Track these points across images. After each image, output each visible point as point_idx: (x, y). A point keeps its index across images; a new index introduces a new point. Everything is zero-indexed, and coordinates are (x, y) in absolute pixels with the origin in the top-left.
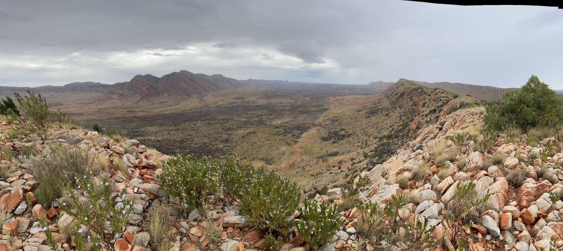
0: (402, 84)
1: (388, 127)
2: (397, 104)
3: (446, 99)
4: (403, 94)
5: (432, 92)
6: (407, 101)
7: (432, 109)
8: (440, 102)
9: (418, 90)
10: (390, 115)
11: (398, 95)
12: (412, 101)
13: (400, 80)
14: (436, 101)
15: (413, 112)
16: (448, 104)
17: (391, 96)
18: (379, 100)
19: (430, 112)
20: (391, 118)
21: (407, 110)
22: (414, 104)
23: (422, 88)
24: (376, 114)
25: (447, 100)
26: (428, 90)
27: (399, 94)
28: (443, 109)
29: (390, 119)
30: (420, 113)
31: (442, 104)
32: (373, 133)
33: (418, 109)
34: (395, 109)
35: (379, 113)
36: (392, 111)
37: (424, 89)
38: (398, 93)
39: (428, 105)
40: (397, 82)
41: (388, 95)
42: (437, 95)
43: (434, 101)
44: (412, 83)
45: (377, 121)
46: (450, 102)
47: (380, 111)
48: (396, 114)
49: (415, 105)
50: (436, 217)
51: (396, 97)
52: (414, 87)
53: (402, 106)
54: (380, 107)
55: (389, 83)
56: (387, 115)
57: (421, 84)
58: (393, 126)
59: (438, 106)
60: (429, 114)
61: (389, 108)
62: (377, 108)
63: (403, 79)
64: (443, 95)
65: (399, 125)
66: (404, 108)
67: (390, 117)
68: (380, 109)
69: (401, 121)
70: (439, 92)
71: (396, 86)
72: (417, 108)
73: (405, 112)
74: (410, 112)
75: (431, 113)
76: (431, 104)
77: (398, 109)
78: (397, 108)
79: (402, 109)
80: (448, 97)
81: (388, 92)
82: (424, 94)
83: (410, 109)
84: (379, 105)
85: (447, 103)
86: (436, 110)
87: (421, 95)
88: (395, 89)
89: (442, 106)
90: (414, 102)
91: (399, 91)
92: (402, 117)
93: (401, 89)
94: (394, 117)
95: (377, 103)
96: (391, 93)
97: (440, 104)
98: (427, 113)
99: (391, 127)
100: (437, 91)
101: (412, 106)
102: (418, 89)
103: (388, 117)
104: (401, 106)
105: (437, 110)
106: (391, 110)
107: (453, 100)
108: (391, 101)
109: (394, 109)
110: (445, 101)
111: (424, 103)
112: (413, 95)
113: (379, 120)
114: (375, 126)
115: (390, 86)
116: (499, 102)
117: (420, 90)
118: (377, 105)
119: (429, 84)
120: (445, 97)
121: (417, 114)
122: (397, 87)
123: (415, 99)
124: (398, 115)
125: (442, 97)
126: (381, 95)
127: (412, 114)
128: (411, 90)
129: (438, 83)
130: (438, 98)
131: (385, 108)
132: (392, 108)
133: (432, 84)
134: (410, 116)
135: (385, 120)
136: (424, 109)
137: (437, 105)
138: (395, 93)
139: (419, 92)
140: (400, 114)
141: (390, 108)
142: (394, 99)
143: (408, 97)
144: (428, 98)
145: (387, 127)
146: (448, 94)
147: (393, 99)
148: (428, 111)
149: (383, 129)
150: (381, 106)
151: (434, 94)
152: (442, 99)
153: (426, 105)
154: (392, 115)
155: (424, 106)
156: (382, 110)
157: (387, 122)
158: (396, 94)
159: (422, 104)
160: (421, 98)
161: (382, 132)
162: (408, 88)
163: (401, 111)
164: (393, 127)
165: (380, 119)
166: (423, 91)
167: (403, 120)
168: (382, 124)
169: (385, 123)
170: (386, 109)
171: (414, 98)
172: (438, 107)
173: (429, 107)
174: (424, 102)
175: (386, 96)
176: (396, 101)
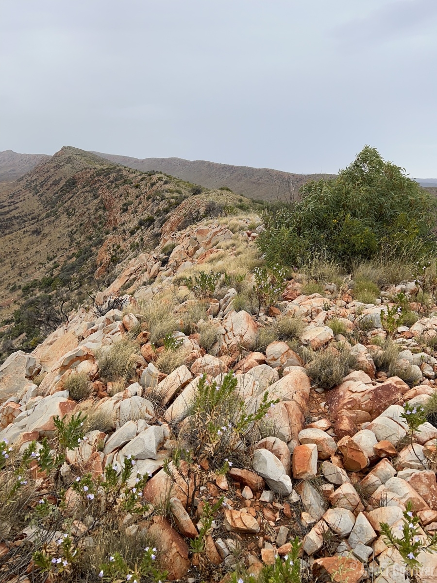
0: (69, 160)
1: (44, 260)
2: (60, 206)
3: (176, 195)
4: (72, 183)
5: (142, 179)
6: (85, 199)
7: (145, 217)
8: (162, 203)
9: (109, 174)
10: (46, 230)
11: (61, 186)
12: (96, 198)
13: (64, 149)
14: (154, 200)
15: (100, 223)
16: (181, 206)
17: (42, 187)
18: (11, 197)
19: (141, 223)
20: (48, 238)
21: (86, 220)
22: (102, 206)
23: (120, 170)
24: (7, 231)
25: (177, 198)
26: (133, 175)
27: (63, 183)
28: (169, 217)
29: (45, 242)
30: (118, 226)
31: (166, 206)
32: (6, 276)
33: (111, 218)
34: (57, 218)
35: (16, 227)
36: (49, 223)
37: (124, 173)
38: (61, 179)
39: (135, 208)
40: (56, 155)
41: (33, 185)
42: (155, 187)
43: (148, 199)
44: (93, 157)
45: (13, 248)
46: (184, 202)
47: (19, 223)
48: (60, 229)
49: (105, 209)
50: (152, 456)
51: (56, 188)
52: (99, 167)
53: (74, 209)
54: (15, 213)
55: (35, 156)
56: (37, 232)
57: (116, 162)
58: (55, 257)
59: (158, 211)
60: (138, 229)
61: (39, 215)
62: (8, 216)
63: (70, 148)
64: (167, 186)
65: (70, 254)
66: (77, 214)
67: (45, 235)
68: (18, 218)
69: (74, 244)
70: (160, 179)
71: (54, 164)
72: (110, 215)
73: (81, 225)
74: (93, 223)
75: (143, 227)
76: (140, 206)
77: (64, 217)
78: (60, 216)
79: (74, 218)
80: (179, 192)
81: (35, 177)
82: (125, 182)
83: (93, 217)
84: (12, 207)
85: (177, 204)
86: (154, 221)
87: (117, 186)
88: (52, 170)
89: (166, 211)
90: (102, 202)
91: (61, 175)
92: (75, 236)
93: (67, 171)
94: (55, 236)
95: (5, 204)
96: (42, 179)
97: (162, 206)
98: (132, 227)
99: (51, 260)
100: (155, 178)
101: (96, 210)
102: (108, 172)
103: (40, 237)
104: (71, 210)
105: (157, 219)
106: (45, 221)
107: (190, 199)
108: (43, 198)
109: (53, 218)
110: (173, 201)
111: (125, 205)
112: (97, 185)
113: (17, 246)
114: (7, 261)
115: (38, 163)
116: (292, 205)
117: (114, 174)
118: (6, 209)
119: (136, 161)
120: (172, 192)
121: (111, 228)
122: (57, 167)
123: (104, 194)
124: (65, 232)
125: (166, 192)
126: (14, 185)
127: (99, 229)
128: (91, 173)
129: (156, 160)
130: (157, 193)
131: (30, 214)
132: (48, 216)
133: (142, 161)
134: (94, 234)
135: (32, 243)
136: (126, 217)
137: (156, 209)
138: (53, 179)
139: (111, 179)
140: (70, 229)
141: (44, 215)
142: (51, 195)
143: (88, 188)
144: (133, 192)
145: (41, 261)
146: (178, 186)
147: (50, 194)
148: (136, 223)
149: (29, 265)
150: (20, 210)
151: (149, 184)
152: (167, 195)
153: (131, 208)
154: (49, 233)
155: (125, 210)
156: (22, 219)
157: (38, 249)
158: (56, 183)
159: (120, 205)
160: (119, 193)
161: (29, 272)
162: (86, 169)
163: (70, 222)
164: (55, 260)
165: (20, 242)
166: (122, 177)
167: (78, 243)
168: (27, 255)
169: (35, 250)
170: (33, 219)
171: (100, 192)
172: (158, 213)
173: (136, 212)
174: (125, 202)
175: (28, 187)
176: (56, 199)
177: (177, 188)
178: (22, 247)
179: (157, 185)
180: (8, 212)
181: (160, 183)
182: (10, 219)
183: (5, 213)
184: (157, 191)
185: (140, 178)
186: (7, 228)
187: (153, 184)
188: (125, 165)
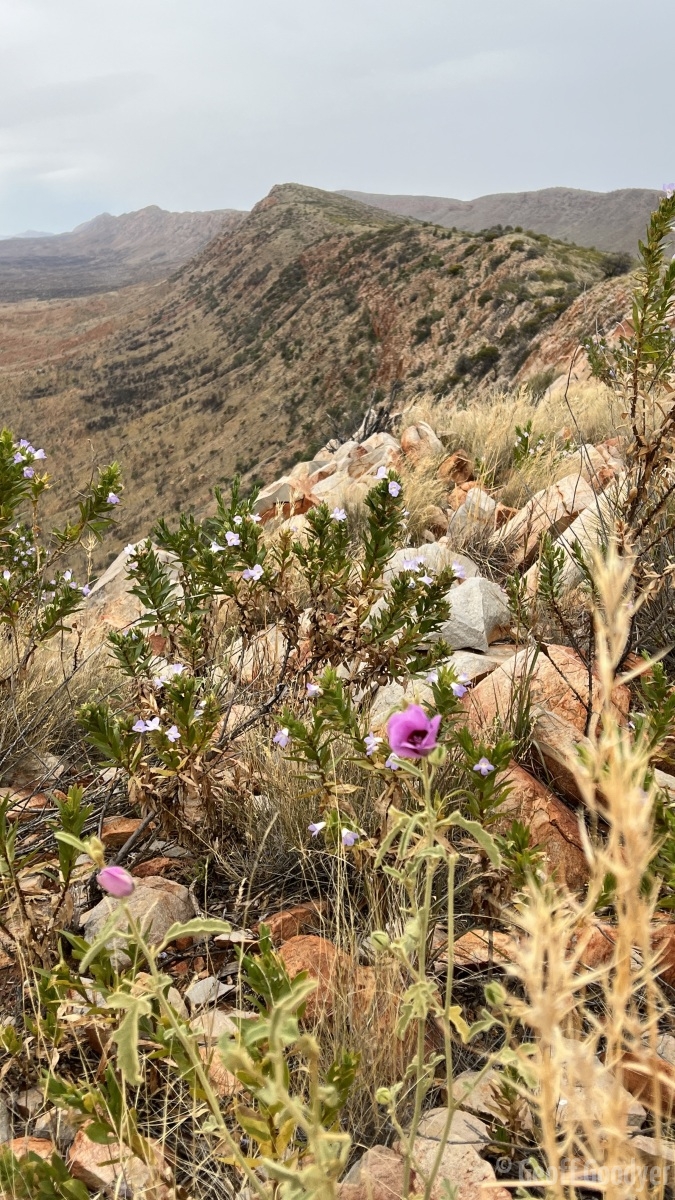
0: (289, 219)
1: (229, 471)
2: (266, 337)
3: (557, 285)
4: (295, 277)
5: (469, 252)
6: (326, 314)
7: (474, 349)
8: (519, 309)
9: (384, 245)
10: (235, 398)
11: (269, 285)
12: (351, 311)
13: (277, 192)
14: (498, 304)
15: (360, 375)
16: (570, 311)
17: (224, 290)
18: (157, 321)
19: (463, 367)
20: (239, 417)
21: (326, 367)
22: (365, 329)
23: (412, 233)
24: (148, 404)
25: (559, 293)
26: (446, 243)
27: (273, 278)
28: (538, 345)
29: (233, 426)
30: (404, 378)
31: (530, 317)
32: (146, 511)
33: (389, 358)
34: (259, 367)
35: (168, 393)
36: (242, 379)
37: (423, 238)
38: (268, 268)
39: (449, 329)
40: (259, 210)
41: (205, 287)
42: (501, 271)
43: (482, 302)
44: (346, 207)
45: (161, 444)
46: (579, 300)
47: (173, 383)
48: (266, 394)
49: (373, 337)
51: (258, 293)
52: (359, 229)
53: (299, 343)
54: (165, 359)
55: (208, 217)
56: (213, 403)
57: (404, 212)
58: (254, 463)
59: (510, 331)
60: (455, 381)
61: (219, 361)
62: (151, 367)
63: (291, 187)
64: (535, 265)
65: (290, 455)
66: (307, 354)
67: (232, 411)
68: (170, 371)
69: (299, 430)
70: (516, 247)
71: (252, 232)
72: (386, 351)
73: (316, 381)
74: (344, 375)
75: (468, 377)
76: (463, 322)
77: (276, 365)
78: (266, 361)
79: (298, 365)
80: (566, 277)
81: (208, 268)
82: (425, 264)
83: (344, 359)
84: (159, 345)
85: (560, 309)
86: (497, 357)
87: (404, 276)
88: (249, 247)
89: (531, 329)
90: (365, 319)
91: (269, 258)
92: (302, 411)
93: (284, 245)
94: (255, 411)
95: (143, 338)
96: (225, 271)
97: (520, 316)
98: (440, 377)
99: (246, 470)
100: (501, 245)
101: (352, 341)
102: (383, 239)
103: (220, 415)
104: (291, 345)
105: (505, 353)
106: (233, 375)
107: (597, 290)
108: (227, 319)
109: (249, 368)
110: (549, 301)
111: (423, 322)
112: (354, 277)
113: (169, 438)
114: (149, 475)
115: (215, 232)
117: (397, 246)
118: (146, 351)
119: (454, 207)
120: (547, 278)
121: (388, 386)
122: (261, 238)
123: (371, 299)
124: (278, 400)
125: (533, 278)
126: (163, 292)
127: (358, 389)
128: (341, 246)
129: (505, 199)
130: (508, 284)
131: (198, 361)
132: (239, 362)
133: (470, 207)
134: (347, 402)
135: (203, 430)
136: (426, 353)
137: (503, 326)
138: (250, 269)
139: (390, 258)
140: (289, 393)
141: (229, 361)
142: (246, 310)
143: (331, 287)
144: (445, 286)
145: (224, 474)
146: (565, 261)
147: (243, 308)
148: (450, 366)
149: (196, 485)
150: (175, 351)
151: (485, 263)
152: (534, 287)
153: (438, 330)
154: (242, 404)
155: (422, 336)
156: (181, 373)
157: (218, 443)
158: (256, 280)
159: (410, 324)
160: (407, 294)
161: (196, 502)
162: (328, 237)
163: (290, 375)
164: (256, 470)
165: (177, 427)
166: (417, 249)
167: (308, 427)
168: (193, 459)
169: (208, 448)
170: (205, 371)
171: (362, 294)
172: (509, 337)
173: (452, 338)
174: (422, 314)
175: (193, 294)
176: (258, 319)
177: (561, 266)
178: (180, 440)
179: (508, 262)
180: (151, 357)
181: (516, 256)
182: (155, 374)
183: (144, 360)
184: (506, 280)
185: (462, 248)
186: (147, 395)
187: (496, 263)
188: (426, 219)
